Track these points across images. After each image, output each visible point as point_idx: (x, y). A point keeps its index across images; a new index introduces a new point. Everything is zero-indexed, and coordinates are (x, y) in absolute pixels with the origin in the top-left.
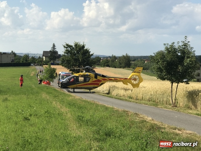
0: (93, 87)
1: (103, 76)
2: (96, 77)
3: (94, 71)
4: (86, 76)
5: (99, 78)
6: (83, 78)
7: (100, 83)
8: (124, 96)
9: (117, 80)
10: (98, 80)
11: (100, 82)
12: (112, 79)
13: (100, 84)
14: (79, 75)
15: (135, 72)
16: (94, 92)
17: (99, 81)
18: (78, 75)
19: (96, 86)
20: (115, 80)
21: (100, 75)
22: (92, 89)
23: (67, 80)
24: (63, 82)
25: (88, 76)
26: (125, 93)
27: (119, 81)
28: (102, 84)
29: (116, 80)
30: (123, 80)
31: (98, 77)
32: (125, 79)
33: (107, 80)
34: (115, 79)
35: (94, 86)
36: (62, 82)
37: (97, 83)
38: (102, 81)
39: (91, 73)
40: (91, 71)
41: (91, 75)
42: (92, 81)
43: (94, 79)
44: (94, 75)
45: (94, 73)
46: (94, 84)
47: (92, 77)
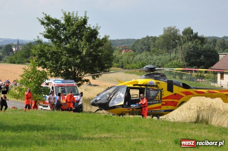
0: (165, 111)
1: (185, 86)
2: (170, 88)
4: (149, 86)
5: (177, 90)
7: (179, 102)
9: (214, 94)
10: (175, 94)
11: (179, 99)
12: (203, 93)
13: (178, 104)
14: (134, 85)
17: (177, 96)
18: (132, 86)
19: (170, 107)
20: (210, 94)
21: (178, 84)
22: (162, 115)
24: (98, 102)
25: (153, 86)
27: (220, 96)
28: (183, 103)
29: (212, 93)
31: (175, 88)
33: (193, 94)
34: (210, 92)
35: (167, 109)
36: (96, 101)
37: (173, 101)
38: (182, 96)
39: (160, 80)
40: (158, 76)
41: (159, 85)
42: (163, 97)
43: (166, 93)
44: (167, 84)
45: (166, 80)
46: (167, 104)
47: (162, 89)
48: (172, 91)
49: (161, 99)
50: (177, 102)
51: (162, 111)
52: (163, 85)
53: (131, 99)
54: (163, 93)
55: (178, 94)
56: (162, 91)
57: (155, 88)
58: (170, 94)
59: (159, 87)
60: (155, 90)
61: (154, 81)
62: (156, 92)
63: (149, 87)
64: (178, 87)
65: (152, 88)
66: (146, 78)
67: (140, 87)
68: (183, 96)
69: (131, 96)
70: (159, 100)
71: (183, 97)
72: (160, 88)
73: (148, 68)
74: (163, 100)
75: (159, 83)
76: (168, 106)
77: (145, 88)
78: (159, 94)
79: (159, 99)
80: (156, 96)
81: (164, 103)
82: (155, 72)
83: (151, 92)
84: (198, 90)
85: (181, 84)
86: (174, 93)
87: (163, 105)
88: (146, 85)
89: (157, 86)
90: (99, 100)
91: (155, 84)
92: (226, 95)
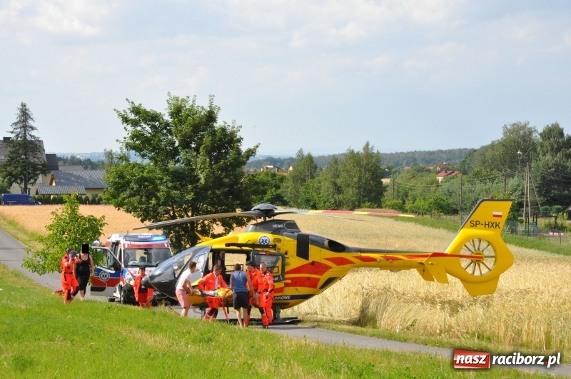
0: (293, 297)
1: (334, 246)
2: (303, 251)
3: (292, 225)
4: (260, 246)
5: (316, 254)
6: (241, 259)
7: (323, 278)
8: (448, 330)
9: (396, 262)
10: (313, 263)
11: (321, 273)
12: (374, 260)
13: (320, 284)
14: (227, 245)
15: (475, 224)
16: (294, 321)
17: (317, 267)
18: (223, 246)
19: (303, 290)
20: (388, 263)
21: (319, 243)
22: (286, 306)
23: (171, 266)
24: (156, 280)
25: (268, 246)
26: (453, 321)
27: (408, 267)
28: (330, 281)
29: (391, 261)
30: (424, 260)
31: (313, 249)
32: (435, 255)
33: (351, 262)
34: (387, 259)
35: (297, 293)
36: (152, 277)
37: (308, 278)
38: (328, 268)
39: (282, 235)
40: (279, 226)
41: (279, 245)
42: (287, 269)
43: (295, 262)
44: (296, 241)
45: (296, 234)
46: (296, 282)
47: (286, 253)
48: (306, 257)
49: (283, 272)
50: (318, 280)
51: (286, 298)
52: (288, 244)
53: (227, 273)
54: (287, 260)
55: (320, 264)
56: (286, 256)
57: (272, 251)
58: (301, 262)
59: (279, 249)
60: (271, 255)
61: (269, 237)
62: (273, 259)
63: (258, 249)
64: (319, 248)
65: (265, 251)
66: (255, 230)
67: (239, 248)
68: (330, 268)
69: (226, 269)
70: (279, 276)
71: (331, 270)
72: (282, 251)
73: (258, 209)
74: (287, 276)
75: (279, 241)
76: (297, 288)
77: (251, 251)
78: (279, 264)
79: (280, 273)
80: (273, 267)
81: (289, 281)
82: (276, 218)
83: (263, 258)
84: (363, 255)
85: (326, 243)
86: (310, 261)
87: (287, 285)
88: (253, 245)
89: (274, 247)
90: (160, 275)
91: (271, 243)
92: (421, 264)
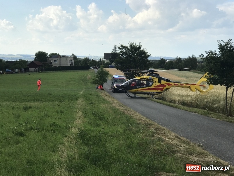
1: (168, 81)
2: (160, 82)
3: (158, 75)
4: (149, 79)
5: (163, 82)
7: (164, 88)
9: (183, 86)
10: (162, 84)
12: (178, 85)
13: (164, 90)
14: (141, 78)
15: (204, 78)
17: (163, 86)
19: (159, 91)
20: (181, 86)
21: (164, 79)
23: (127, 83)
25: (151, 79)
27: (186, 87)
32: (193, 84)
33: (171, 85)
35: (158, 92)
37: (160, 88)
38: (166, 86)
40: (155, 75)
44: (158, 79)
52: (156, 79)
58: (159, 84)
59: (154, 80)
61: (152, 77)
66: (148, 75)
73: (150, 70)
75: (154, 78)
82: (154, 73)
84: (175, 83)
85: (166, 80)
88: (148, 79)
91: (152, 79)
92: (189, 86)
